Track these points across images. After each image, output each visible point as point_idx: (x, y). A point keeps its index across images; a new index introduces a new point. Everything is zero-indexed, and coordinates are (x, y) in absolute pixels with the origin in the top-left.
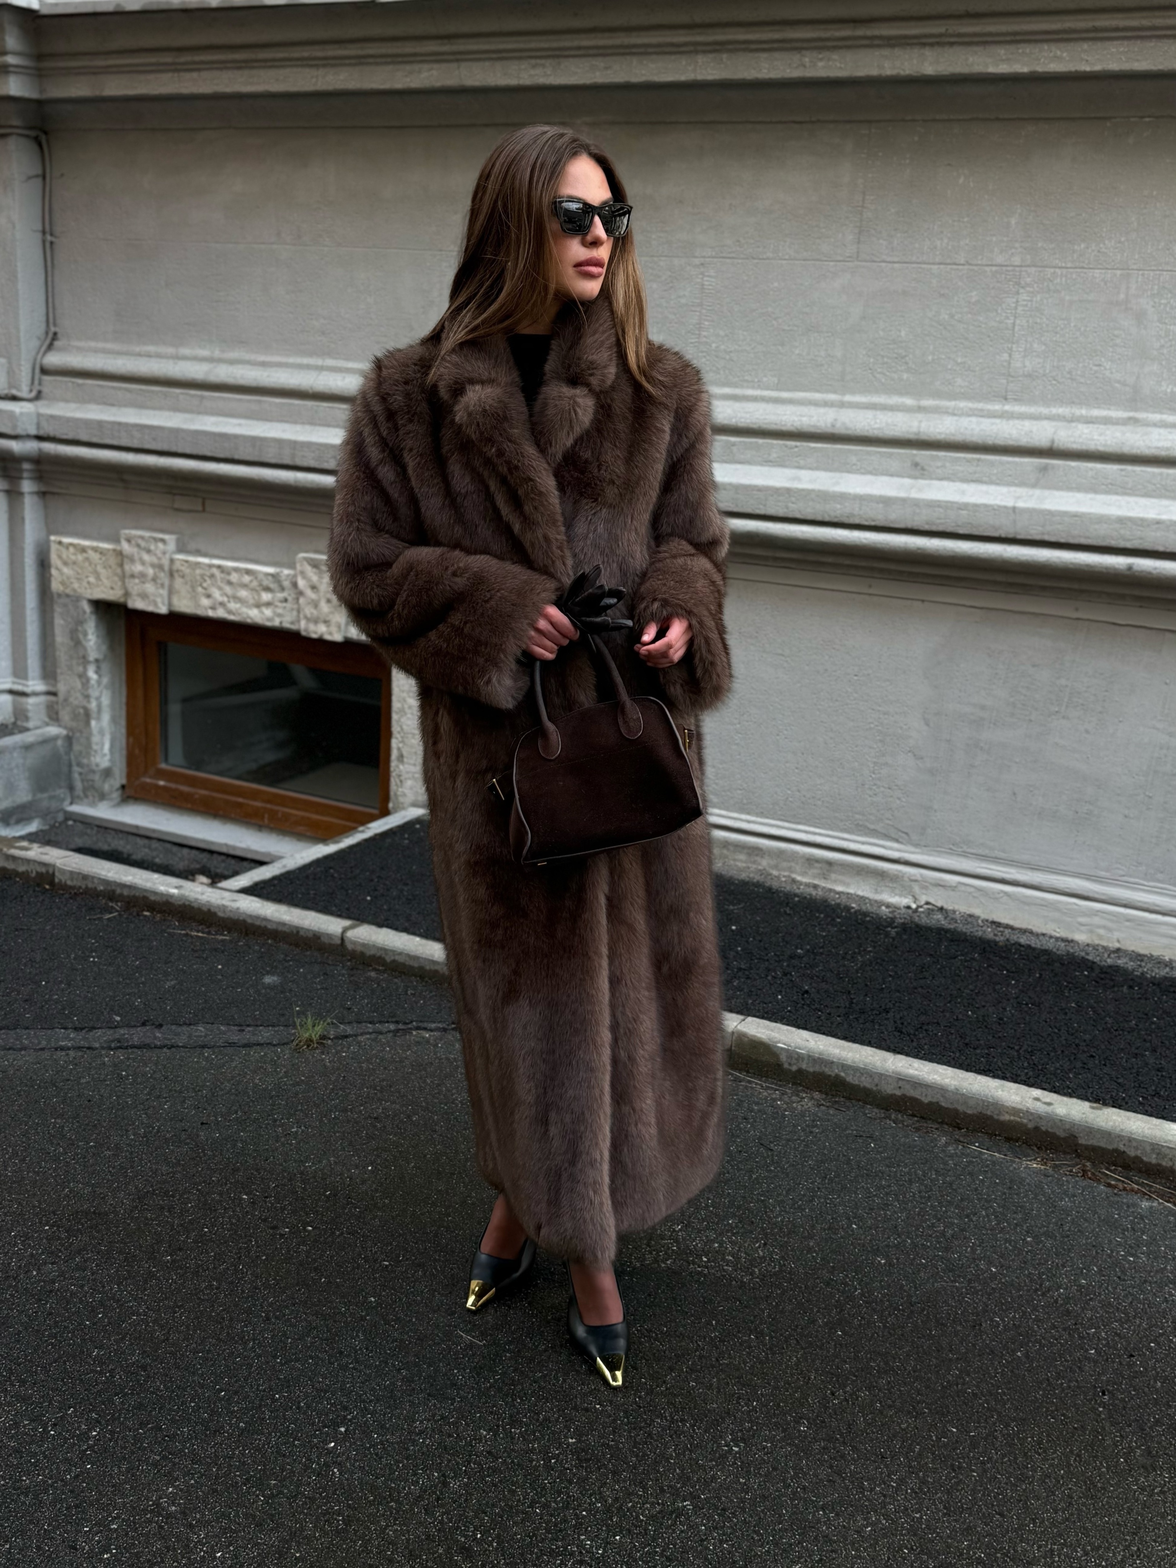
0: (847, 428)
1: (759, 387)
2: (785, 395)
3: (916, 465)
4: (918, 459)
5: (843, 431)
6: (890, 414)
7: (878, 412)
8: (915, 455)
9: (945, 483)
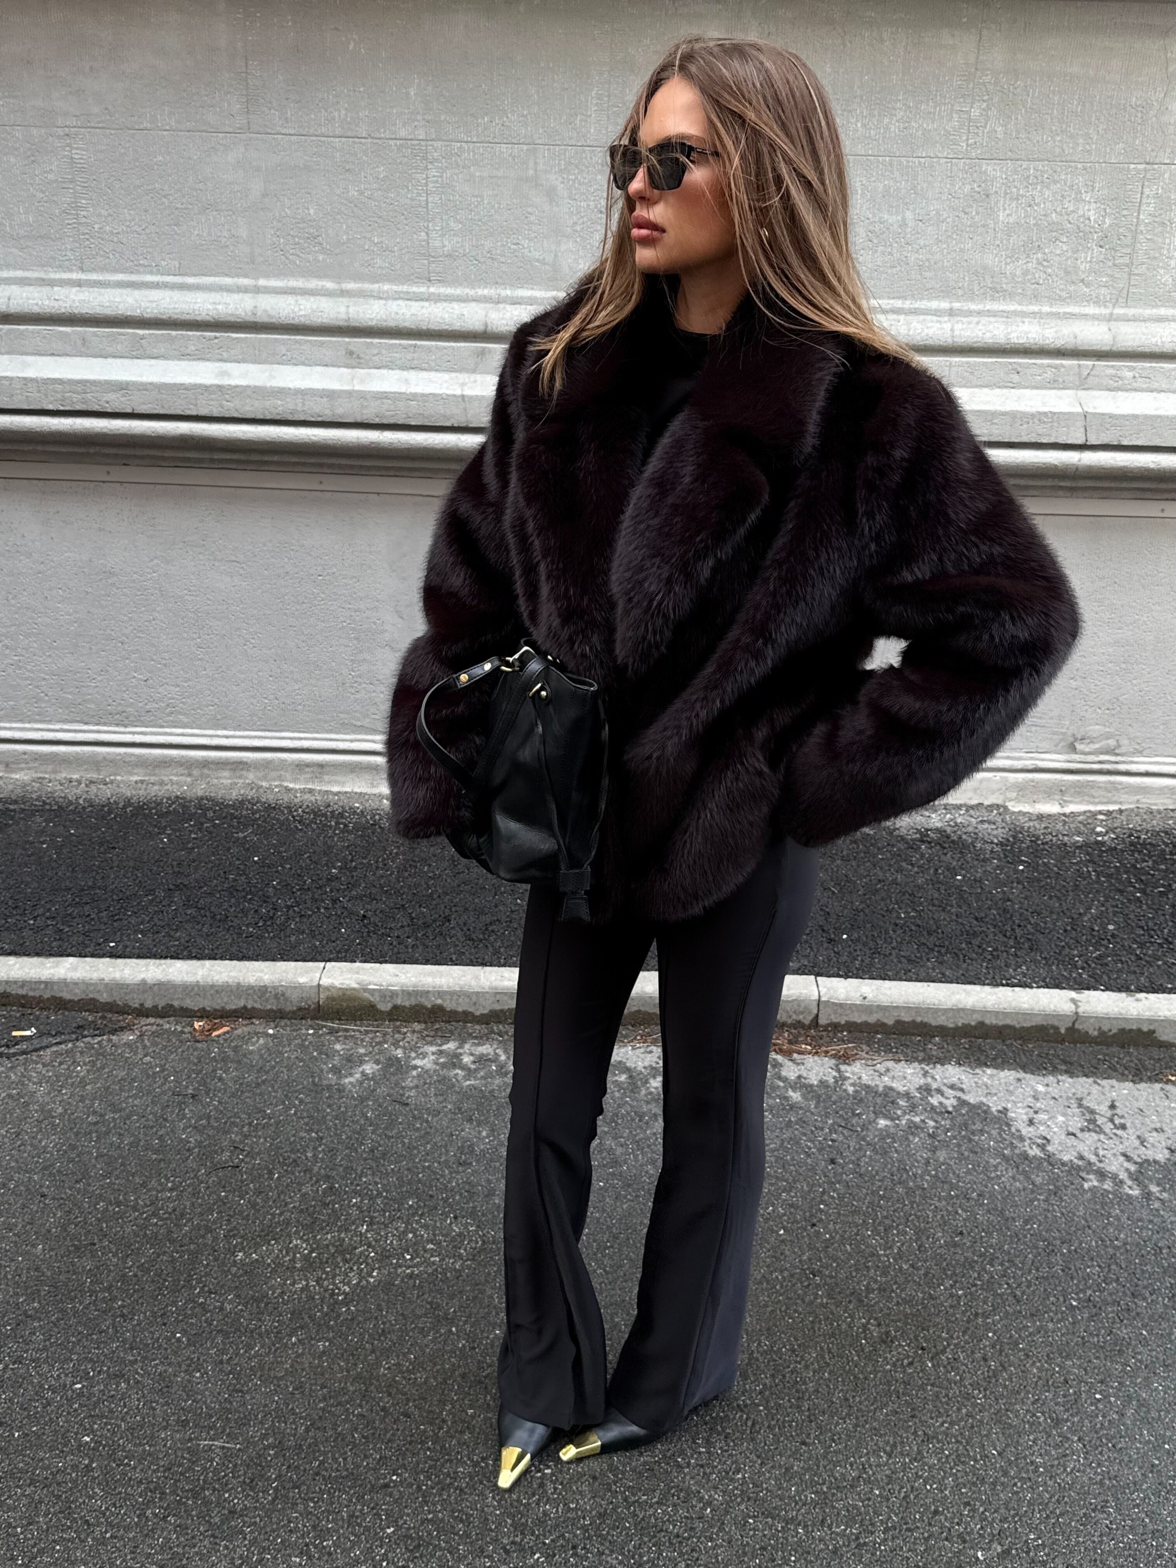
0: (269, 316)
1: (159, 273)
2: (190, 280)
3: (351, 353)
4: (351, 348)
5: (265, 319)
6: (312, 299)
7: (299, 297)
8: (349, 343)
9: (384, 371)
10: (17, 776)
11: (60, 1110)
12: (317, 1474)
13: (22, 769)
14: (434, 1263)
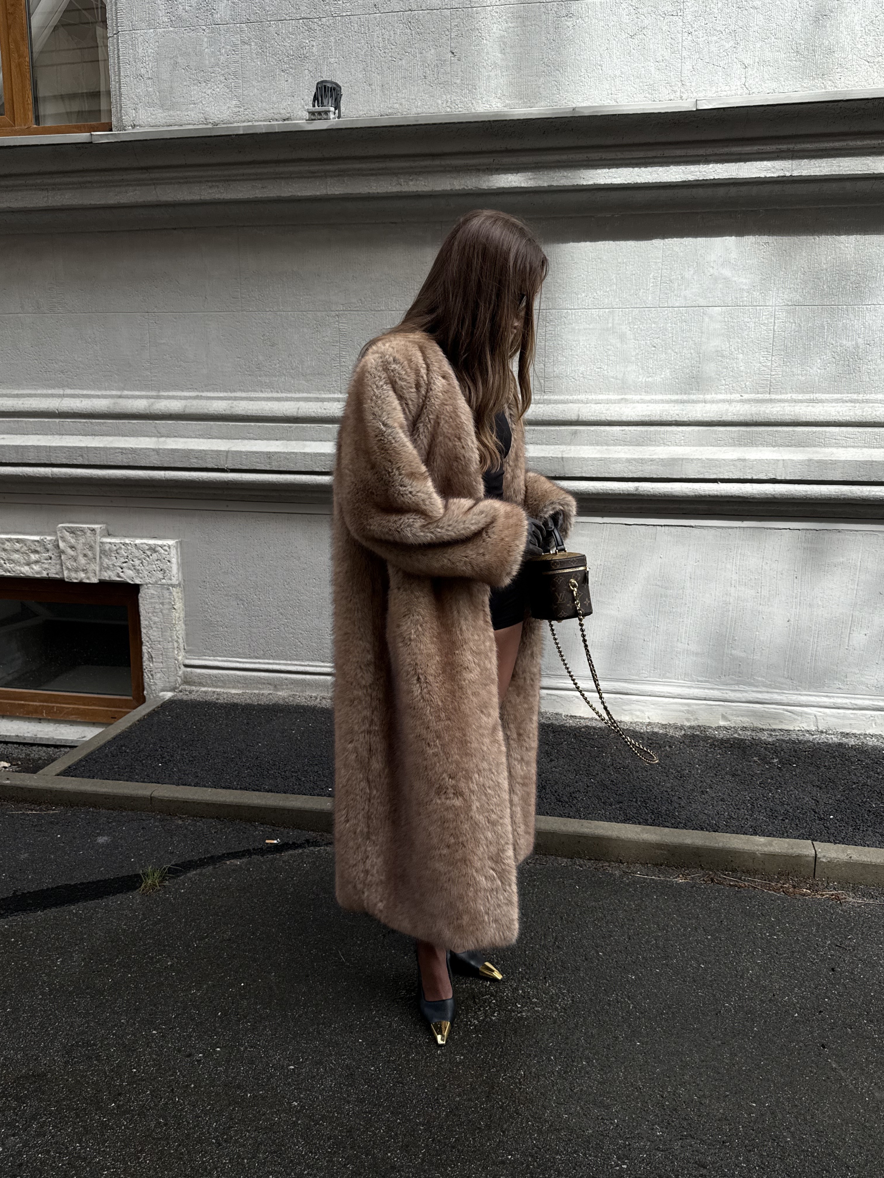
10: (280, 693)
11: (292, 889)
12: (453, 1147)
13: (284, 689)
14: (538, 1011)
